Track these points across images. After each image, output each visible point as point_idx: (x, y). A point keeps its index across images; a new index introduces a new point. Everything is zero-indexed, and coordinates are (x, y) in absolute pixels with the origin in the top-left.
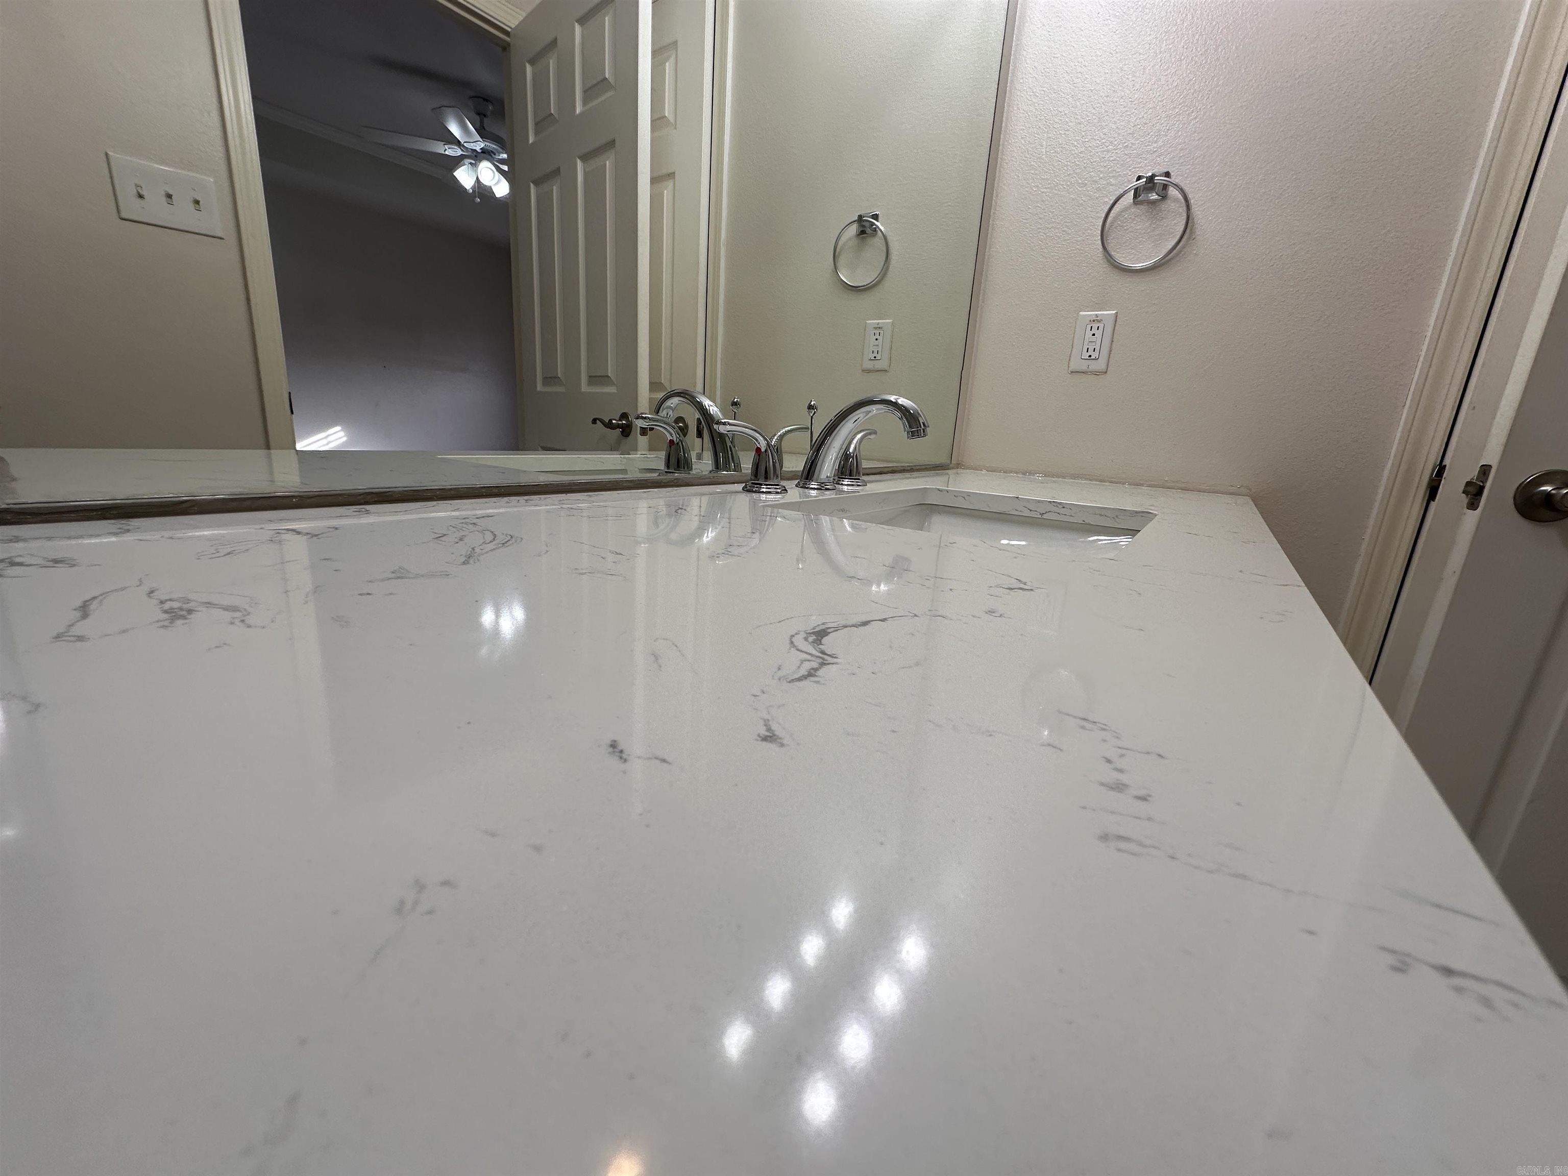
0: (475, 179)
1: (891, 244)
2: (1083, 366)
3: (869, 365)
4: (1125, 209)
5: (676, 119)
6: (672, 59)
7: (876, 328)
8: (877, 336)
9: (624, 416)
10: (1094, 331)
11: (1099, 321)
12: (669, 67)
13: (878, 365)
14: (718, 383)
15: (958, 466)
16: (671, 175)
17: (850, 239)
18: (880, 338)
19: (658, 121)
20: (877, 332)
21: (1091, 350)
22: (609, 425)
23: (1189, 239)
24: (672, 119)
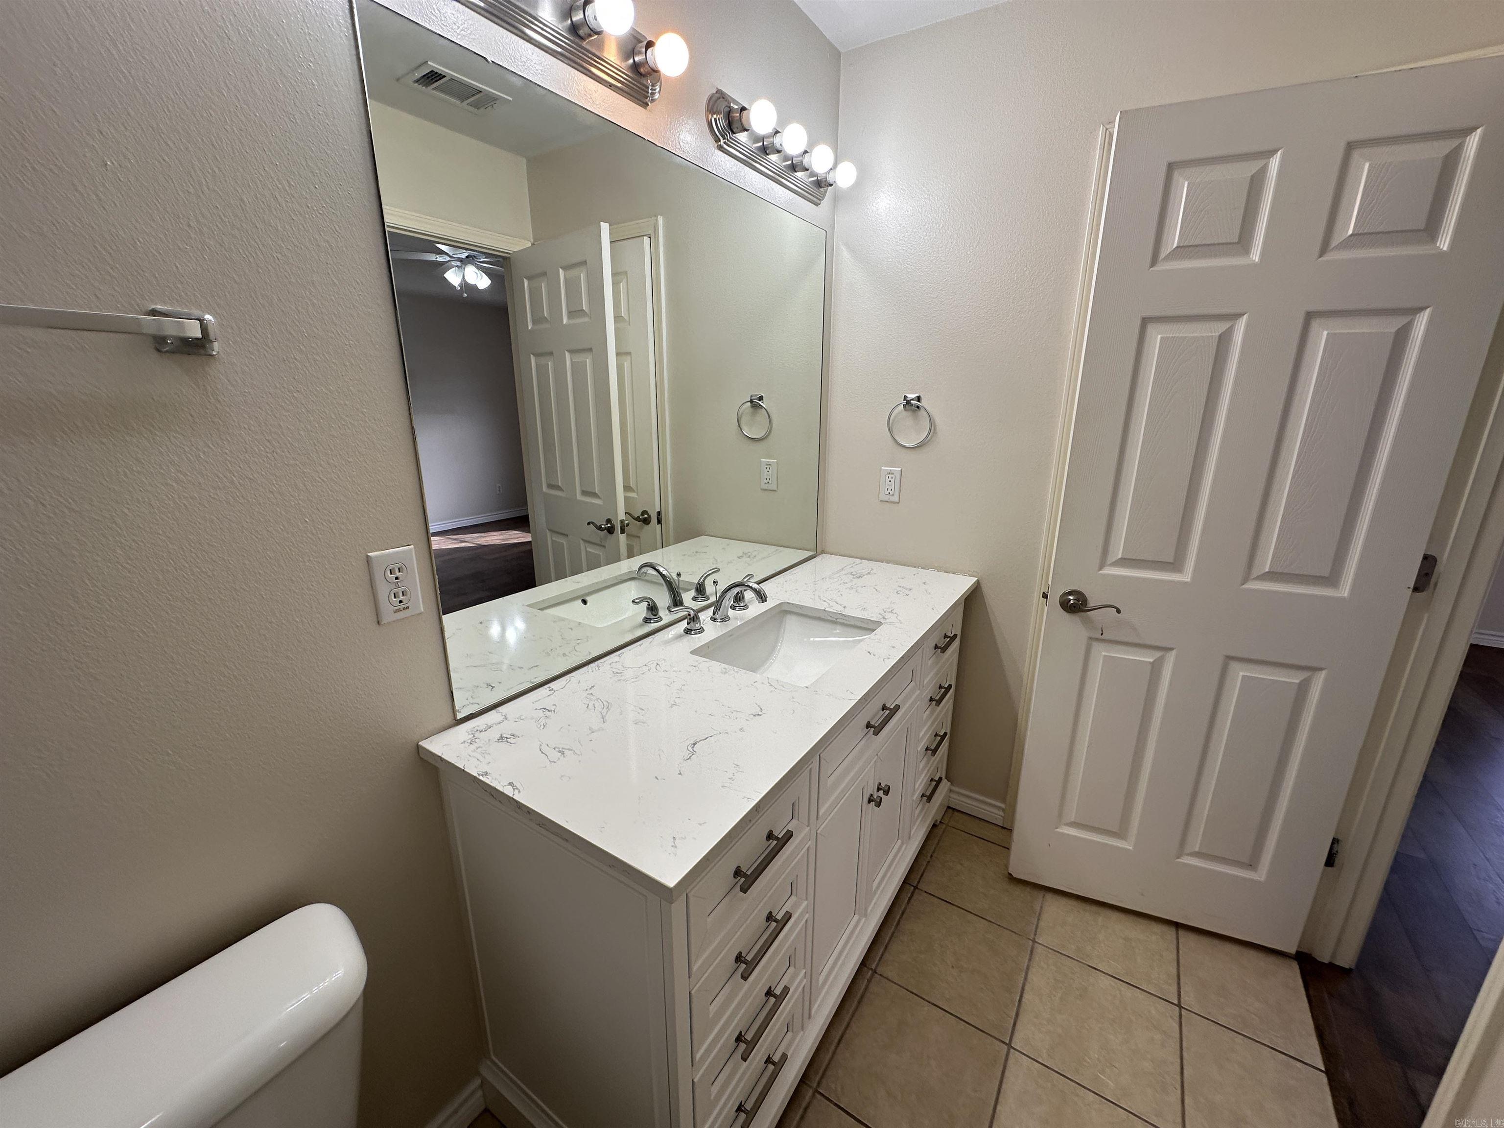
0: (462, 277)
1: (771, 415)
2: (886, 498)
3: (765, 487)
4: (899, 413)
5: (629, 317)
6: (625, 280)
7: (767, 465)
8: (768, 470)
9: (609, 521)
10: (890, 479)
11: (893, 474)
12: (622, 286)
13: (770, 487)
14: (669, 489)
15: (823, 552)
16: (629, 354)
17: (746, 409)
18: (770, 471)
19: (617, 318)
20: (768, 467)
21: (889, 490)
22: (599, 528)
23: (934, 433)
24: (626, 318)
